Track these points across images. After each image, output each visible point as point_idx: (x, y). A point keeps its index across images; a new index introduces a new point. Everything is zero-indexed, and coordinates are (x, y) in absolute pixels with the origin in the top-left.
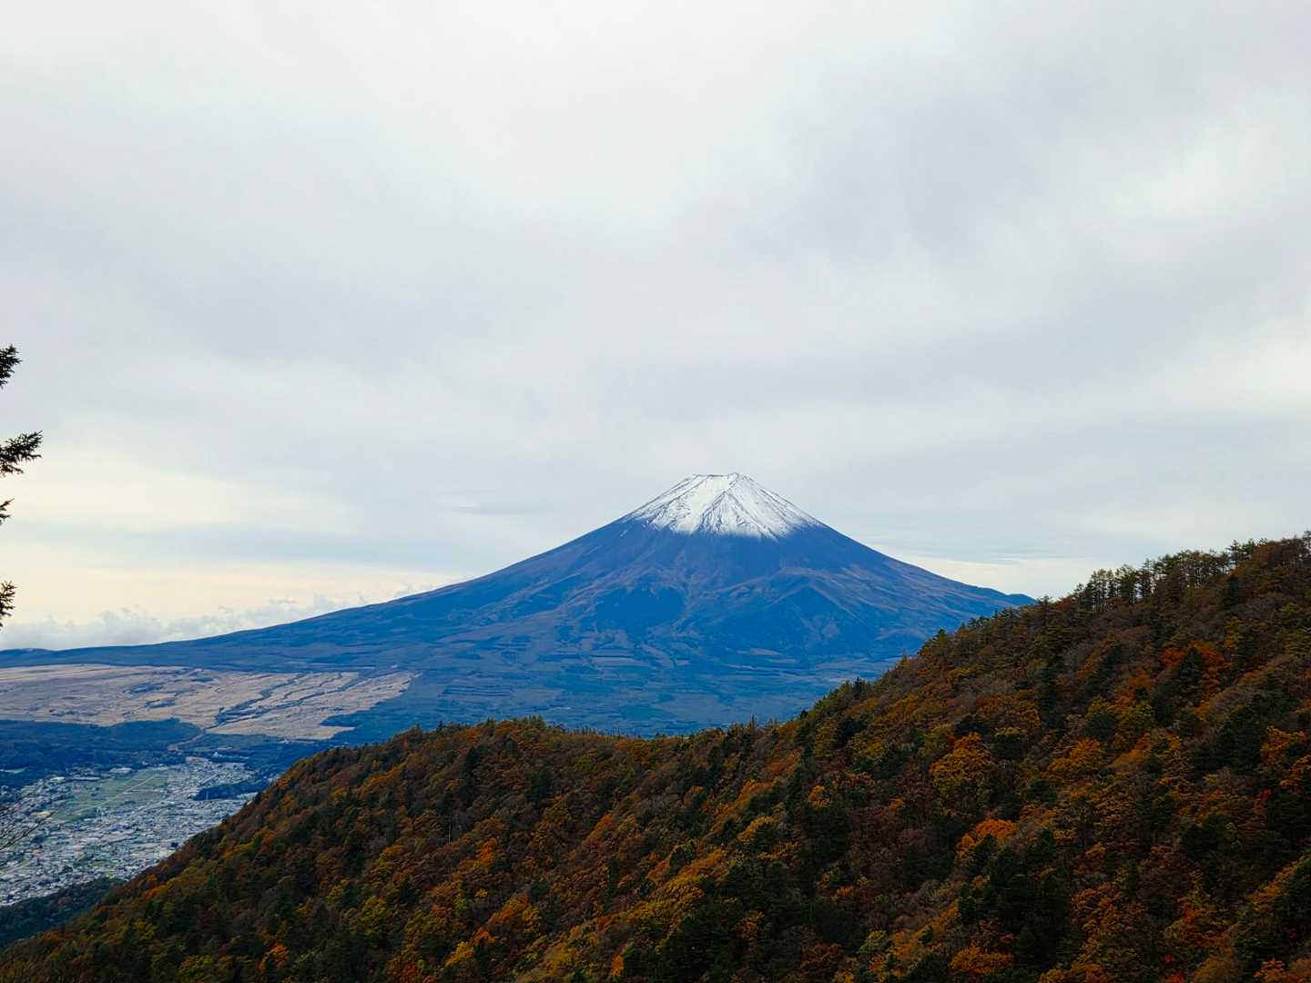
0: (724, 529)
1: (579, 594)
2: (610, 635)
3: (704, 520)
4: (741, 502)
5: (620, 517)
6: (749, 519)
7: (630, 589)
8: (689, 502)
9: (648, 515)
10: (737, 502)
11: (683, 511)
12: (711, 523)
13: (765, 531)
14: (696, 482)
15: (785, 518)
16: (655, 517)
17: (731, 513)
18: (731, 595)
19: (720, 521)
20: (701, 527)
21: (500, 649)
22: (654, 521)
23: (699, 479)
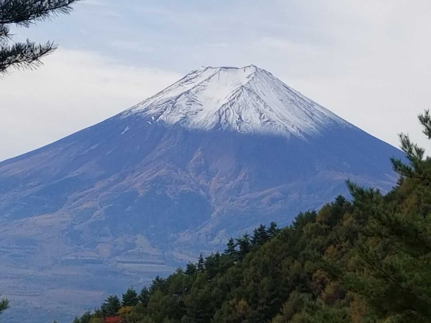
0: (246, 128)
1: (81, 197)
2: (129, 240)
3: (220, 118)
4: (262, 97)
5: (119, 112)
6: (274, 117)
7: (141, 193)
8: (200, 98)
9: (152, 111)
10: (258, 97)
11: (194, 108)
12: (230, 119)
13: (294, 130)
14: (206, 75)
15: (314, 117)
16: (162, 113)
17: (252, 110)
18: (263, 201)
19: (240, 118)
20: (218, 125)
21: (6, 252)
22: (161, 117)
23: (210, 72)
